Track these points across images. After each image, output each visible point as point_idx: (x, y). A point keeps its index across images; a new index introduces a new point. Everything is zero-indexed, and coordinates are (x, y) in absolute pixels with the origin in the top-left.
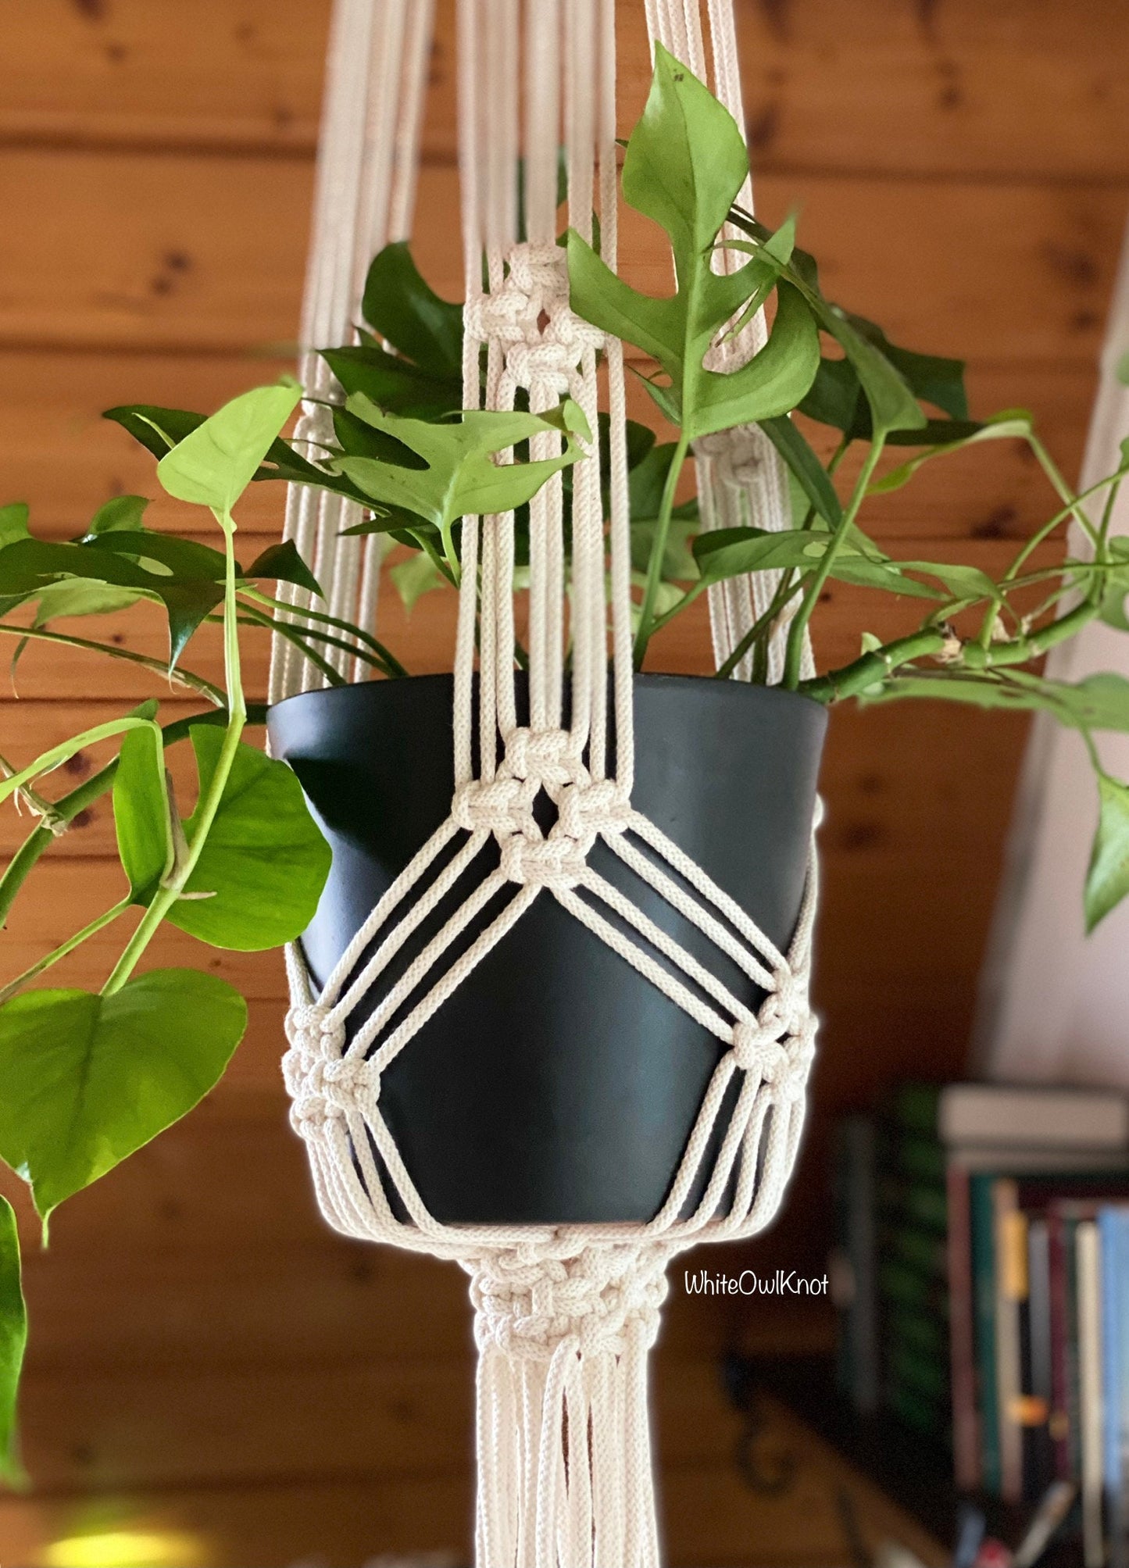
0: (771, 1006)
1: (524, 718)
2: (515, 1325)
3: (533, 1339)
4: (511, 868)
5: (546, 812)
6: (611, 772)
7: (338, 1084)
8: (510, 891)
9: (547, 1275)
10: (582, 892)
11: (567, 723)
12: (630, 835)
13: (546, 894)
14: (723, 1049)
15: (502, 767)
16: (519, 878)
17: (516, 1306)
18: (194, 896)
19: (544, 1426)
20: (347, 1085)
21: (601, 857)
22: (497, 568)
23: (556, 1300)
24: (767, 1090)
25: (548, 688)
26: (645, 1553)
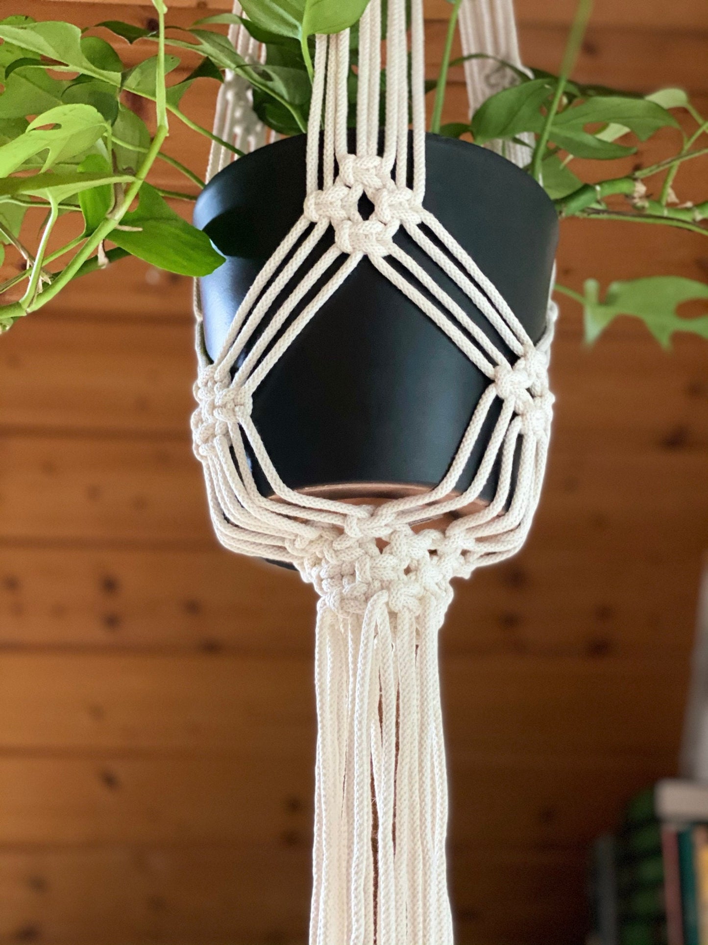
0: (520, 363)
1: (352, 148)
2: (343, 591)
3: (356, 598)
4: (343, 242)
5: (366, 207)
6: (410, 184)
7: (224, 406)
8: (343, 257)
9: (366, 553)
10: (391, 260)
11: (381, 152)
12: (423, 227)
13: (366, 259)
14: (488, 381)
15: (338, 179)
16: (348, 250)
17: (345, 580)
18: (126, 228)
19: (362, 645)
20: (230, 405)
21: (402, 237)
22: (337, 66)
23: (372, 568)
24: (518, 419)
25: (369, 133)
26: (434, 743)
